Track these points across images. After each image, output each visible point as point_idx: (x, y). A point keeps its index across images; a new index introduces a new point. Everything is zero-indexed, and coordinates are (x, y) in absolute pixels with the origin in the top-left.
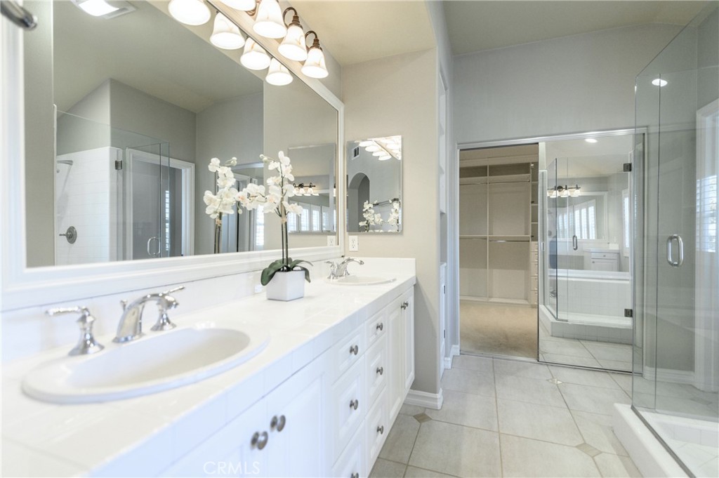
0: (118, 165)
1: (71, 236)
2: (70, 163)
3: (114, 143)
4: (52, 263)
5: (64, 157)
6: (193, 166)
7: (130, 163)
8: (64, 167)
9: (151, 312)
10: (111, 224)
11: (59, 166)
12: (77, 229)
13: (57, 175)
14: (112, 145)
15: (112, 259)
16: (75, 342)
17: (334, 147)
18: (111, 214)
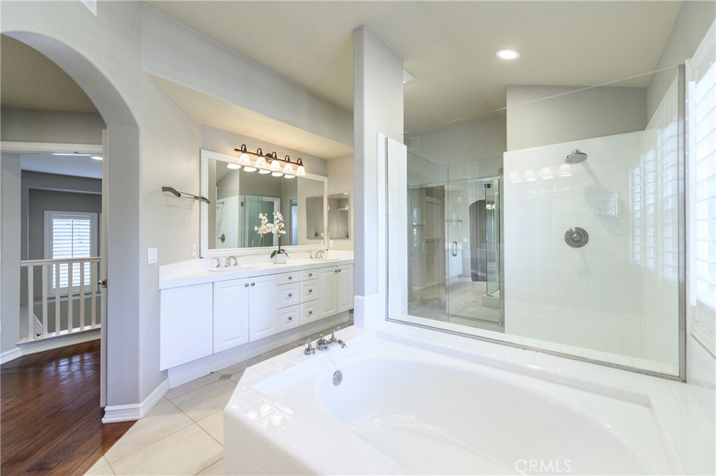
0: (242, 204)
1: (223, 239)
2: (223, 203)
3: (241, 194)
4: (215, 248)
5: (221, 201)
6: (279, 199)
7: (247, 204)
8: (220, 206)
9: (233, 261)
10: (239, 232)
11: (218, 206)
12: (225, 235)
13: (217, 210)
14: (240, 195)
15: (239, 247)
16: (216, 265)
17: (321, 199)
18: (239, 228)
